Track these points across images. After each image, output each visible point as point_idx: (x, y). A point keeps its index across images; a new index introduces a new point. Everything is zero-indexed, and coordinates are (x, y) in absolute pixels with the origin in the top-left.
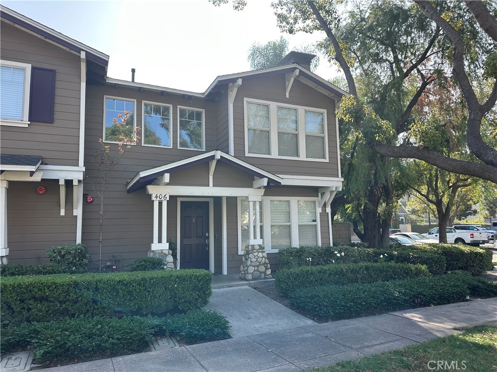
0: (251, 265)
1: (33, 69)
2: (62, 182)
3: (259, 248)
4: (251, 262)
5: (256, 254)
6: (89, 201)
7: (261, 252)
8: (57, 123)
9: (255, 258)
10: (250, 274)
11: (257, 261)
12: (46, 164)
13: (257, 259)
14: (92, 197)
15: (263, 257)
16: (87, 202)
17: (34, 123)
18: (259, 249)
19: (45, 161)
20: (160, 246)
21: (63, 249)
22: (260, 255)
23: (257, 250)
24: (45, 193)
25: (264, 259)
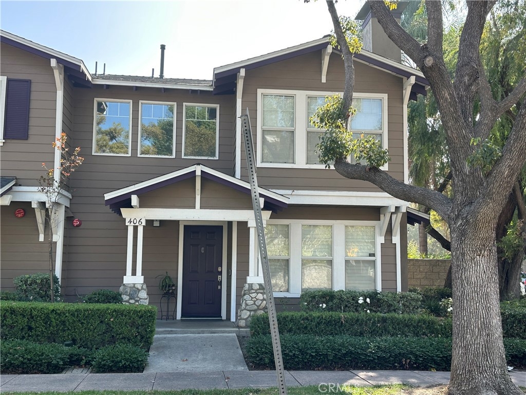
0: (245, 309)
1: (9, 81)
2: (34, 205)
3: (258, 287)
4: (247, 305)
5: (253, 295)
6: (75, 224)
7: (261, 293)
8: (32, 139)
9: (251, 300)
10: (244, 319)
11: (255, 304)
12: (20, 185)
13: (255, 301)
14: (78, 220)
15: (264, 299)
16: (73, 225)
17: (9, 141)
18: (259, 289)
19: (20, 182)
20: (134, 279)
21: (29, 278)
22: (260, 296)
23: (256, 290)
24: (24, 215)
25: (265, 302)
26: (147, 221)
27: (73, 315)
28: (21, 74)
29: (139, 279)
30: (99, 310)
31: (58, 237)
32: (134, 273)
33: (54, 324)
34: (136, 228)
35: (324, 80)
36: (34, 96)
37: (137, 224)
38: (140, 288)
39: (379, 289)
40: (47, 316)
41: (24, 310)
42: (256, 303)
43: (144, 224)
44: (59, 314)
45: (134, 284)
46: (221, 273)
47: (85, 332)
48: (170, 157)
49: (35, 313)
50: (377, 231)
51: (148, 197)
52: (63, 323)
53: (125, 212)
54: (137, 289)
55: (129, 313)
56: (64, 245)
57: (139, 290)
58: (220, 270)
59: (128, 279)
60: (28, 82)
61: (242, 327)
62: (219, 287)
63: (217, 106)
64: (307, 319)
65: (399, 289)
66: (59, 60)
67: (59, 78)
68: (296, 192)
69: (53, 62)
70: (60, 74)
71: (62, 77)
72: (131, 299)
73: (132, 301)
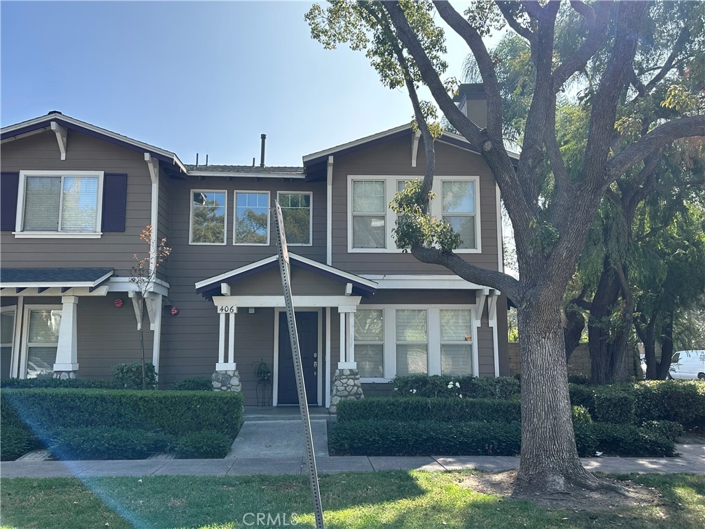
0: (336, 395)
1: (106, 175)
2: (131, 295)
3: (349, 373)
4: (337, 390)
5: (344, 381)
6: (173, 313)
7: (352, 379)
8: (128, 231)
9: (342, 386)
10: (335, 405)
11: (345, 389)
12: (118, 276)
13: (346, 387)
14: (176, 309)
15: (355, 385)
16: (171, 314)
17: (106, 233)
18: (350, 375)
19: (117, 273)
20: (226, 366)
21: (125, 366)
22: (351, 382)
23: (347, 376)
24: (123, 305)
25: (356, 388)
26: (239, 309)
27: (161, 402)
28: (119, 168)
29: (231, 366)
30: (186, 397)
31: (156, 326)
32: (226, 360)
33: (143, 411)
34: (227, 316)
35: (414, 165)
36: (130, 189)
37: (229, 312)
38: (232, 375)
39: (476, 373)
40: (136, 404)
41: (114, 397)
42: (347, 389)
43: (235, 311)
44: (147, 401)
45: (226, 371)
46: (316, 359)
47: (173, 419)
48: (265, 245)
49: (124, 400)
50: (473, 314)
51: (239, 285)
52: (151, 410)
53: (217, 301)
54: (229, 376)
55: (216, 399)
56: (162, 334)
57: (231, 377)
58: (315, 356)
59: (221, 366)
60: (125, 176)
61: (333, 414)
62: (315, 373)
63: (311, 194)
64: (393, 404)
65: (497, 374)
66: (153, 154)
67: (153, 171)
68: (388, 277)
69: (147, 157)
70: (154, 167)
71: (157, 170)
72: (222, 386)
73: (224, 388)
